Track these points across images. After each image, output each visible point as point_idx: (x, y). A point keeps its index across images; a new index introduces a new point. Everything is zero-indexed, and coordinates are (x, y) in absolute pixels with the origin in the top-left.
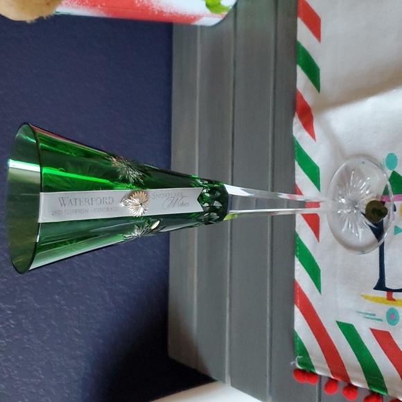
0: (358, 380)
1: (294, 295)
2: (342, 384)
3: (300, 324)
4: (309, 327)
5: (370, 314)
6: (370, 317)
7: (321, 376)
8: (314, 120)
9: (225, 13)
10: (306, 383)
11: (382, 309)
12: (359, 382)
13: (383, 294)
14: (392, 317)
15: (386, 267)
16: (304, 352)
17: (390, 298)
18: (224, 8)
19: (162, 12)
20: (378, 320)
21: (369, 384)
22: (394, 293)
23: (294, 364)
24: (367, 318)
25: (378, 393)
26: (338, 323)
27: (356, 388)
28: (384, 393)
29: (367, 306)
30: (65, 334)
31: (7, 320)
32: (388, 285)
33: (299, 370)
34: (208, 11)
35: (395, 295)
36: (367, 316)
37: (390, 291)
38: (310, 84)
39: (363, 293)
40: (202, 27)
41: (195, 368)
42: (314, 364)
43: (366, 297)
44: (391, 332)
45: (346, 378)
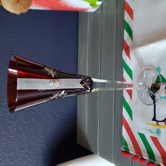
0: (145, 156)
1: (123, 121)
2: (140, 157)
3: (124, 133)
4: (128, 134)
5: (150, 130)
6: (150, 131)
7: (132, 154)
8: (130, 52)
9: (98, 7)
10: (126, 156)
11: (155, 129)
12: (146, 157)
13: (155, 122)
14: (158, 132)
15: (156, 112)
16: (126, 144)
17: (157, 124)
18: (97, 6)
19: (72, 8)
20: (153, 133)
21: (149, 158)
22: (159, 122)
23: (122, 149)
24: (149, 132)
25: (153, 162)
26: (138, 133)
27: (145, 159)
28: (155, 162)
29: (149, 127)
30: (36, 134)
31: (14, 128)
32: (157, 119)
33: (124, 151)
34: (91, 7)
35: (159, 123)
36: (149, 131)
37: (158, 121)
38: (129, 37)
39: (147, 122)
40: (90, 13)
41: (86, 148)
42: (129, 149)
43: (149, 124)
44: (157, 138)
45: (141, 155)
